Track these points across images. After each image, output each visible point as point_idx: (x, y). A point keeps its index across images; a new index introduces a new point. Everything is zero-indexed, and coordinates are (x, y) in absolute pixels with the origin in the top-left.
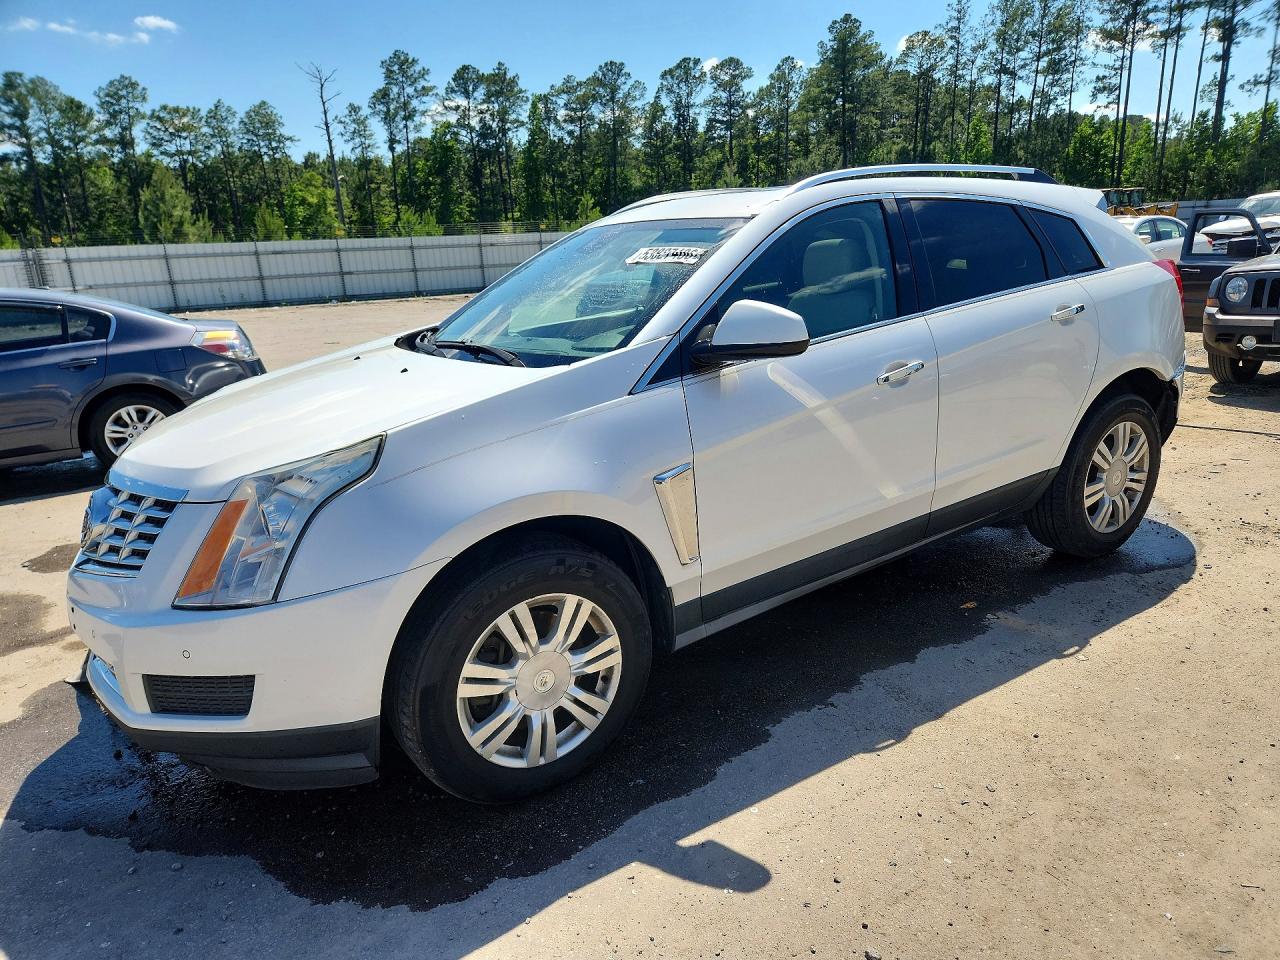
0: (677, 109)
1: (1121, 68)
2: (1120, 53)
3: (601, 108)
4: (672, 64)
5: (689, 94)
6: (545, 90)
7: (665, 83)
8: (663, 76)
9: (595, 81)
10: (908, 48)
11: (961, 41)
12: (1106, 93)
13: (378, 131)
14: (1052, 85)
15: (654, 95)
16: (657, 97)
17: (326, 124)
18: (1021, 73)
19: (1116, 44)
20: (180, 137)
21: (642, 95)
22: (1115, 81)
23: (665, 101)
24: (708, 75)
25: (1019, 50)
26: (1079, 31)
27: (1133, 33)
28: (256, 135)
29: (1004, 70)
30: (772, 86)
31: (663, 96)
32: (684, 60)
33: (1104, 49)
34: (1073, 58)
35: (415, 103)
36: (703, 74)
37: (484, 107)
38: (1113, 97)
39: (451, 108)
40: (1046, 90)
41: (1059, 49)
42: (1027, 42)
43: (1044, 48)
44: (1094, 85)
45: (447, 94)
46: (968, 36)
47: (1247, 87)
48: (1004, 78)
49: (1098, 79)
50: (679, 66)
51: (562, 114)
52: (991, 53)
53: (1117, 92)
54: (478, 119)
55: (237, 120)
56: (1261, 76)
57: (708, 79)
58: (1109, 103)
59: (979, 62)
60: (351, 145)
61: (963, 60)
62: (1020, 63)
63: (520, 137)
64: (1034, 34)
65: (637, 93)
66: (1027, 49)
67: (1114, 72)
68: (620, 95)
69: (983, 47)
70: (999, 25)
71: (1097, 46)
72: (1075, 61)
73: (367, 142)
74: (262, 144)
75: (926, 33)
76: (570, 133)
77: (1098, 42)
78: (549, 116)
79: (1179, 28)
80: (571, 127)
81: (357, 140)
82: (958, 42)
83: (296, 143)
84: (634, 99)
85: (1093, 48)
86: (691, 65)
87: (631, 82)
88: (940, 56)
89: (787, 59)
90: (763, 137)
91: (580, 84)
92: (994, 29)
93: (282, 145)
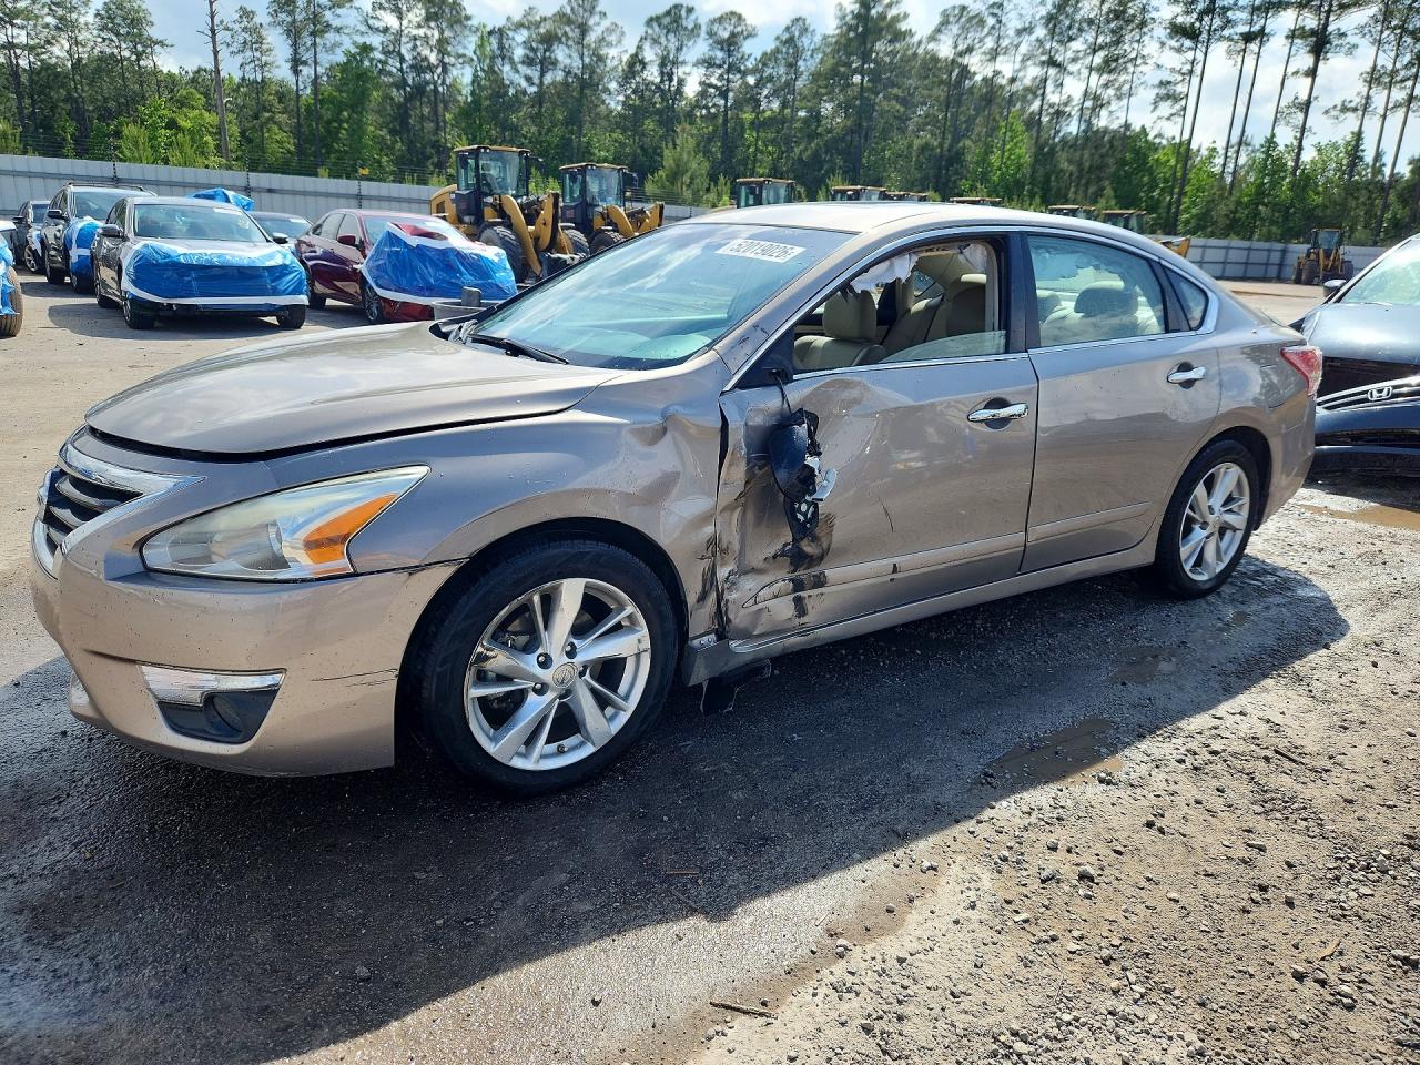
0: (662, 65)
1: (1191, 72)
2: (1190, 55)
3: (567, 51)
4: (661, 10)
5: (679, 49)
6: (500, 22)
7: (650, 31)
8: (650, 22)
9: (562, 18)
10: (942, 24)
11: (1004, 20)
12: (1169, 102)
13: (279, 47)
14: (1106, 86)
15: (636, 44)
16: (639, 48)
17: (213, 31)
18: (1073, 68)
19: (1188, 43)
20: (13, 25)
21: (620, 42)
22: (1181, 88)
23: (649, 54)
24: (704, 28)
25: (1071, 39)
26: (1143, 24)
27: (1209, 31)
28: (118, 34)
29: (1052, 63)
30: (777, 51)
31: (647, 46)
32: (676, 6)
33: (1172, 48)
34: (1133, 55)
35: (328, 15)
36: (697, 27)
37: (421, 32)
38: (1177, 107)
39: (377, 29)
40: (1098, 93)
41: (1118, 42)
42: (1081, 30)
43: (1100, 40)
44: (1156, 91)
45: (374, 9)
46: (1013, 15)
47: (1333, 113)
48: (1052, 72)
49: (1162, 84)
50: (668, 13)
51: (519, 53)
52: (1038, 40)
53: (1184, 101)
54: (410, 46)
55: (92, 12)
56: (1351, 102)
57: (703, 34)
58: (1172, 115)
59: (1024, 49)
60: (239, 59)
61: (1005, 43)
62: (1070, 54)
63: (463, 76)
64: (1091, 22)
65: (613, 38)
66: (1081, 39)
67: (1180, 78)
68: (592, 37)
69: (1028, 30)
70: (1049, 6)
71: (1163, 44)
72: (1135, 59)
73: (264, 58)
74: (124, 46)
75: (964, 8)
76: (529, 79)
77: (1164, 39)
78: (504, 53)
79: (1262, 32)
80: (529, 72)
81: (249, 54)
82: (1000, 22)
83: (168, 49)
84: (609, 45)
85: (1158, 45)
86: (683, 13)
87: (606, 23)
88: (978, 35)
89: (797, 20)
90: (764, 111)
91: (544, 19)
92: (1043, 11)
93: (149, 50)
